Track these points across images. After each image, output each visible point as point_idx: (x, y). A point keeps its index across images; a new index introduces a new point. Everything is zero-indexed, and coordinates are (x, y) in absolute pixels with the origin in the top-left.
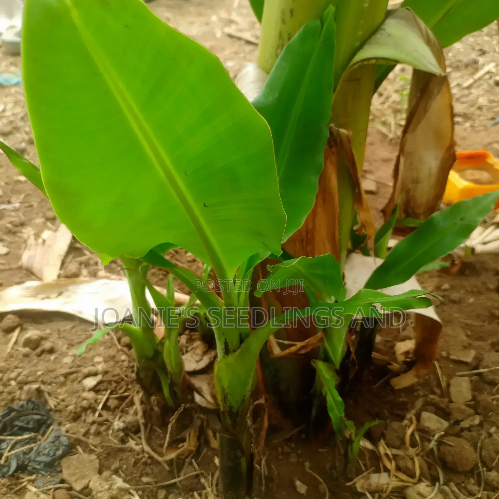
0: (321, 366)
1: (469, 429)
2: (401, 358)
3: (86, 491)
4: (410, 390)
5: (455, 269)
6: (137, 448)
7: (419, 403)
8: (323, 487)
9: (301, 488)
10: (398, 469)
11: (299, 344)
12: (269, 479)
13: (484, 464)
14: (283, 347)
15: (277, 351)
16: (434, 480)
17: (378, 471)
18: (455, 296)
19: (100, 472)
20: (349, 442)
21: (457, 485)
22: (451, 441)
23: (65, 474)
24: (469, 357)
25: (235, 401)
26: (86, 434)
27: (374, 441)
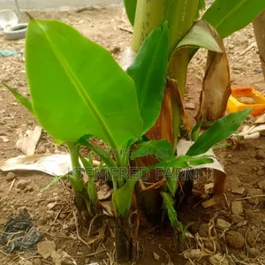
0: (165, 195)
1: (241, 227)
2: (207, 192)
3: (50, 259)
4: (212, 208)
5: (234, 147)
6: (75, 238)
7: (216, 215)
8: (168, 256)
9: (157, 257)
10: (205, 247)
11: (154, 184)
12: (141, 252)
13: (249, 244)
14: (146, 186)
15: (143, 188)
16: (223, 252)
17: (195, 248)
18: (234, 160)
19: (56, 250)
20: (180, 233)
21: (235, 255)
22: (232, 233)
23: (39, 251)
24: (241, 191)
25: (122, 212)
26: (49, 231)
27: (193, 233)
